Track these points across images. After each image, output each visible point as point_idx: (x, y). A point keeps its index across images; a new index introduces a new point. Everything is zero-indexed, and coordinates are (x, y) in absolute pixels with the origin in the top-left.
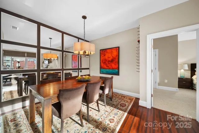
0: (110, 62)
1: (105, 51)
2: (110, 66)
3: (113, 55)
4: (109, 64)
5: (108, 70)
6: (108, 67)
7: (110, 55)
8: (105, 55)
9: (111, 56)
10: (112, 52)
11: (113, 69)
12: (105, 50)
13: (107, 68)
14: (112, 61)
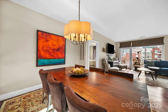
0: (55, 51)
1: (47, 36)
2: (55, 56)
3: (59, 44)
4: (54, 53)
5: (52, 60)
6: (53, 56)
7: (55, 43)
8: (47, 41)
9: (57, 44)
10: (58, 39)
11: (59, 58)
12: (48, 34)
13: (51, 57)
14: (58, 50)
